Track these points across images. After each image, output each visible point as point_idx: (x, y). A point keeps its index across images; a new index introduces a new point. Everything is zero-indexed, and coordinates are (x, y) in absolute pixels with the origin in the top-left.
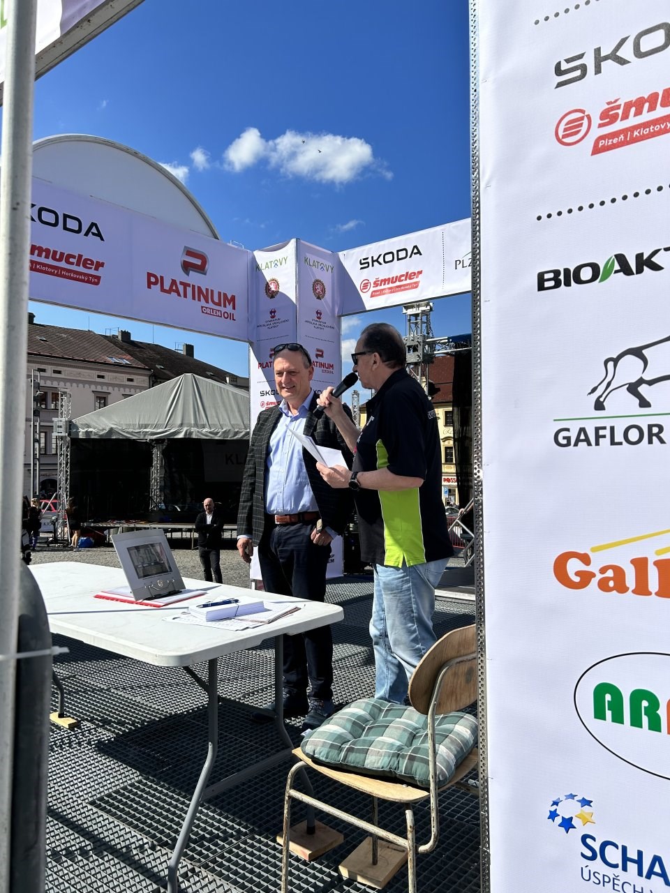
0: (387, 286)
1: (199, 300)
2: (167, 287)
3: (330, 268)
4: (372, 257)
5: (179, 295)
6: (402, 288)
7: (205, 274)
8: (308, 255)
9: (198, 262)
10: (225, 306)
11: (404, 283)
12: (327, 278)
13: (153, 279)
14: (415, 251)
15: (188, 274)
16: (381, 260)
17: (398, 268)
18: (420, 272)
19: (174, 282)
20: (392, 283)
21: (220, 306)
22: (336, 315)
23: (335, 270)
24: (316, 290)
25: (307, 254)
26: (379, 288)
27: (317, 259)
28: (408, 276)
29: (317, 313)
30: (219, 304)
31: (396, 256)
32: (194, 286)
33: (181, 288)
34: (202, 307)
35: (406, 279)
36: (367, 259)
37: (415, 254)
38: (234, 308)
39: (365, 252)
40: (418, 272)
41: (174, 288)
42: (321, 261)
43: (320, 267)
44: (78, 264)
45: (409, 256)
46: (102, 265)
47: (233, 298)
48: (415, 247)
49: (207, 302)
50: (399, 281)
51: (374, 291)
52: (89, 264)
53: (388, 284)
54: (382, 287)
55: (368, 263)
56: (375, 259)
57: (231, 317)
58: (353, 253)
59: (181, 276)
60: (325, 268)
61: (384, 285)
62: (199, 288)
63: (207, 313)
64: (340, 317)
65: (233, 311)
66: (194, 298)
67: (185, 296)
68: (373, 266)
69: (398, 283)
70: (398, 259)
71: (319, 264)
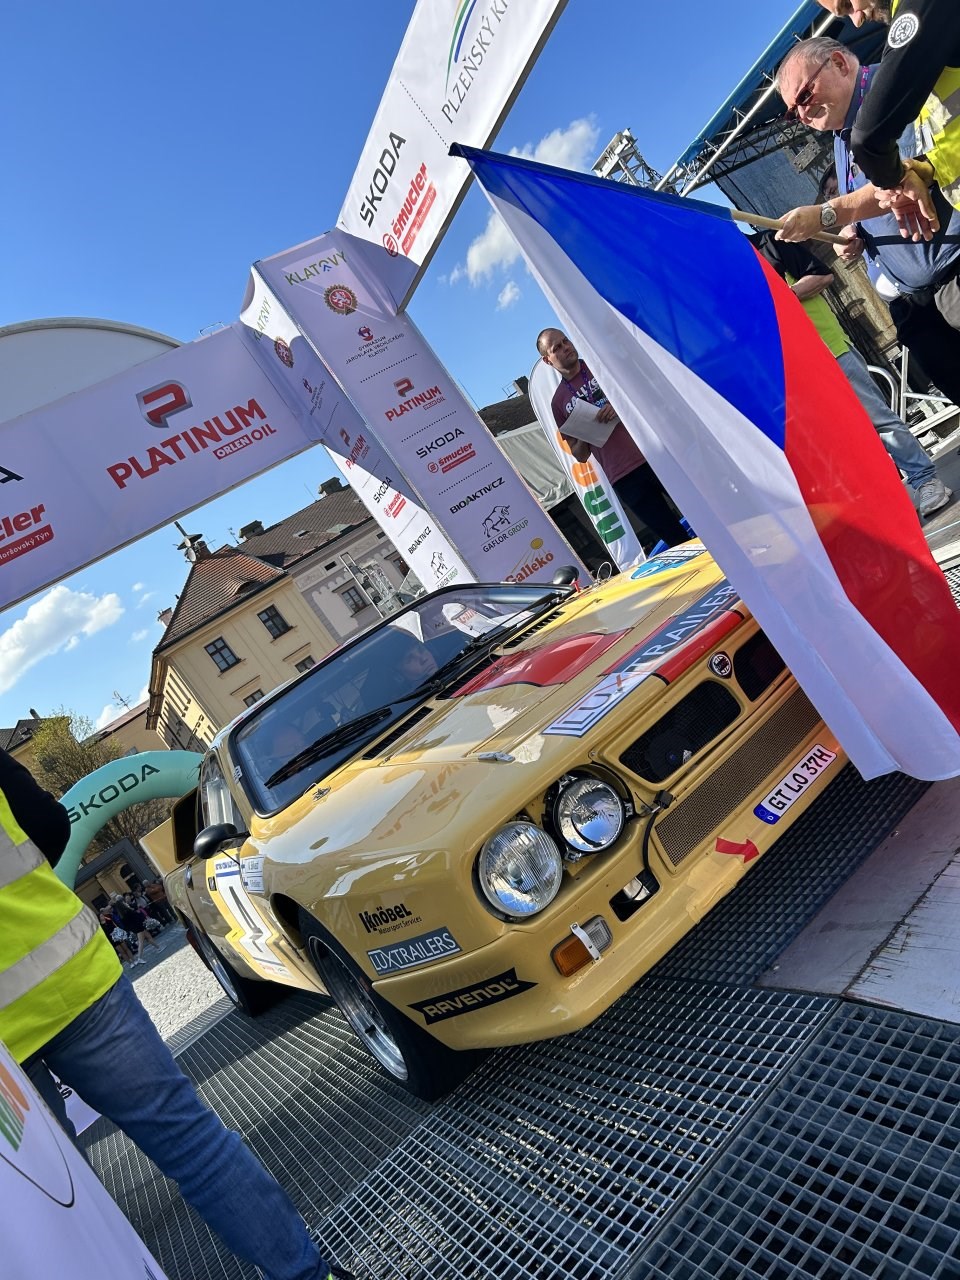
0: (409, 223)
1: (205, 445)
2: (146, 465)
3: (338, 258)
4: (367, 197)
5: (171, 462)
6: (424, 210)
7: (191, 405)
8: (289, 269)
9: (170, 398)
10: (248, 424)
11: (420, 200)
12: (344, 275)
13: (121, 472)
14: (396, 142)
15: (167, 426)
16: (377, 194)
17: (400, 185)
18: (423, 169)
19: (153, 452)
20: (410, 212)
21: (242, 429)
22: (394, 314)
23: (348, 254)
24: (337, 304)
25: (283, 269)
26: (404, 234)
27: (306, 263)
28: (417, 186)
29: (361, 333)
30: (238, 428)
31: (385, 171)
32: (185, 435)
33: (169, 451)
34: (215, 452)
35: (418, 194)
36: (364, 206)
37: (399, 146)
38: (263, 416)
39: (356, 196)
40: (421, 170)
41: (158, 459)
42: (315, 259)
44: (10, 533)
45: (395, 157)
46: (41, 508)
47: (252, 404)
48: (392, 136)
49: (218, 439)
50: (414, 204)
51: (403, 244)
52: (23, 521)
53: (407, 219)
54: (406, 228)
55: (369, 210)
57: (268, 430)
58: (348, 211)
59: (157, 436)
60: (330, 264)
61: (405, 224)
62: (195, 431)
63: (226, 455)
64: (401, 311)
65: (263, 423)
66: (195, 449)
67: (181, 456)
68: (376, 210)
69: (416, 208)
70: (390, 173)
71: (317, 267)
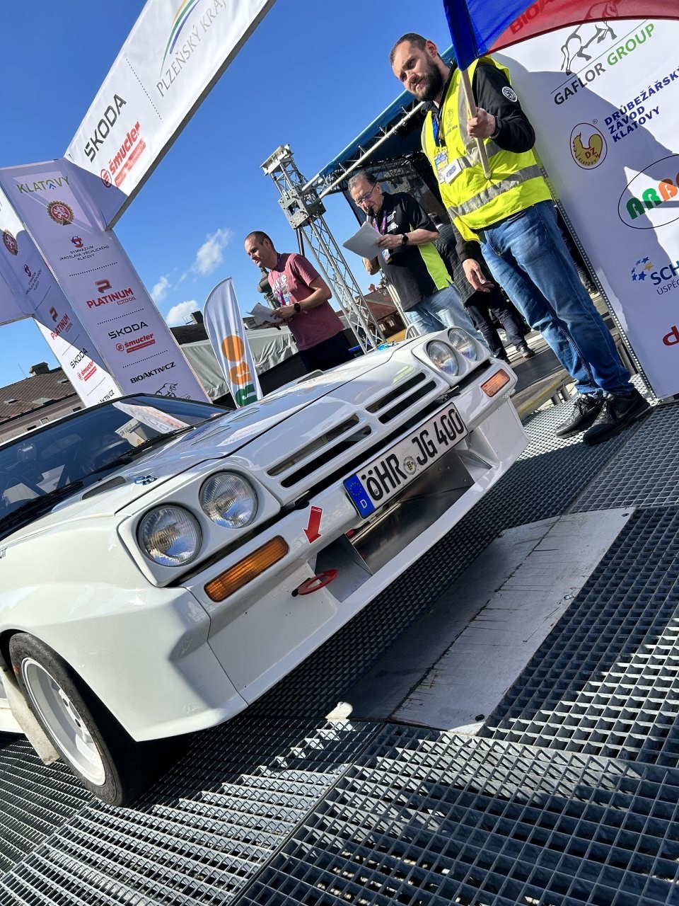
0: (122, 164)
3: (62, 180)
4: (91, 139)
6: (135, 157)
8: (21, 180)
11: (132, 149)
12: (64, 195)
14: (119, 102)
16: (100, 137)
17: (117, 136)
18: (137, 126)
20: (124, 156)
22: (103, 230)
23: (71, 178)
24: (57, 215)
26: (118, 171)
28: (131, 138)
29: (73, 241)
31: (107, 123)
35: (132, 144)
36: (88, 145)
37: (120, 106)
39: (82, 137)
40: (136, 126)
42: (45, 176)
43: (47, 187)
45: (117, 113)
48: (116, 97)
50: (128, 150)
51: (116, 179)
53: (122, 161)
54: (120, 168)
55: (92, 149)
56: (94, 140)
58: (75, 147)
60: (55, 184)
61: (119, 164)
64: (109, 228)
68: (98, 150)
70: (112, 124)
71: (45, 184)
